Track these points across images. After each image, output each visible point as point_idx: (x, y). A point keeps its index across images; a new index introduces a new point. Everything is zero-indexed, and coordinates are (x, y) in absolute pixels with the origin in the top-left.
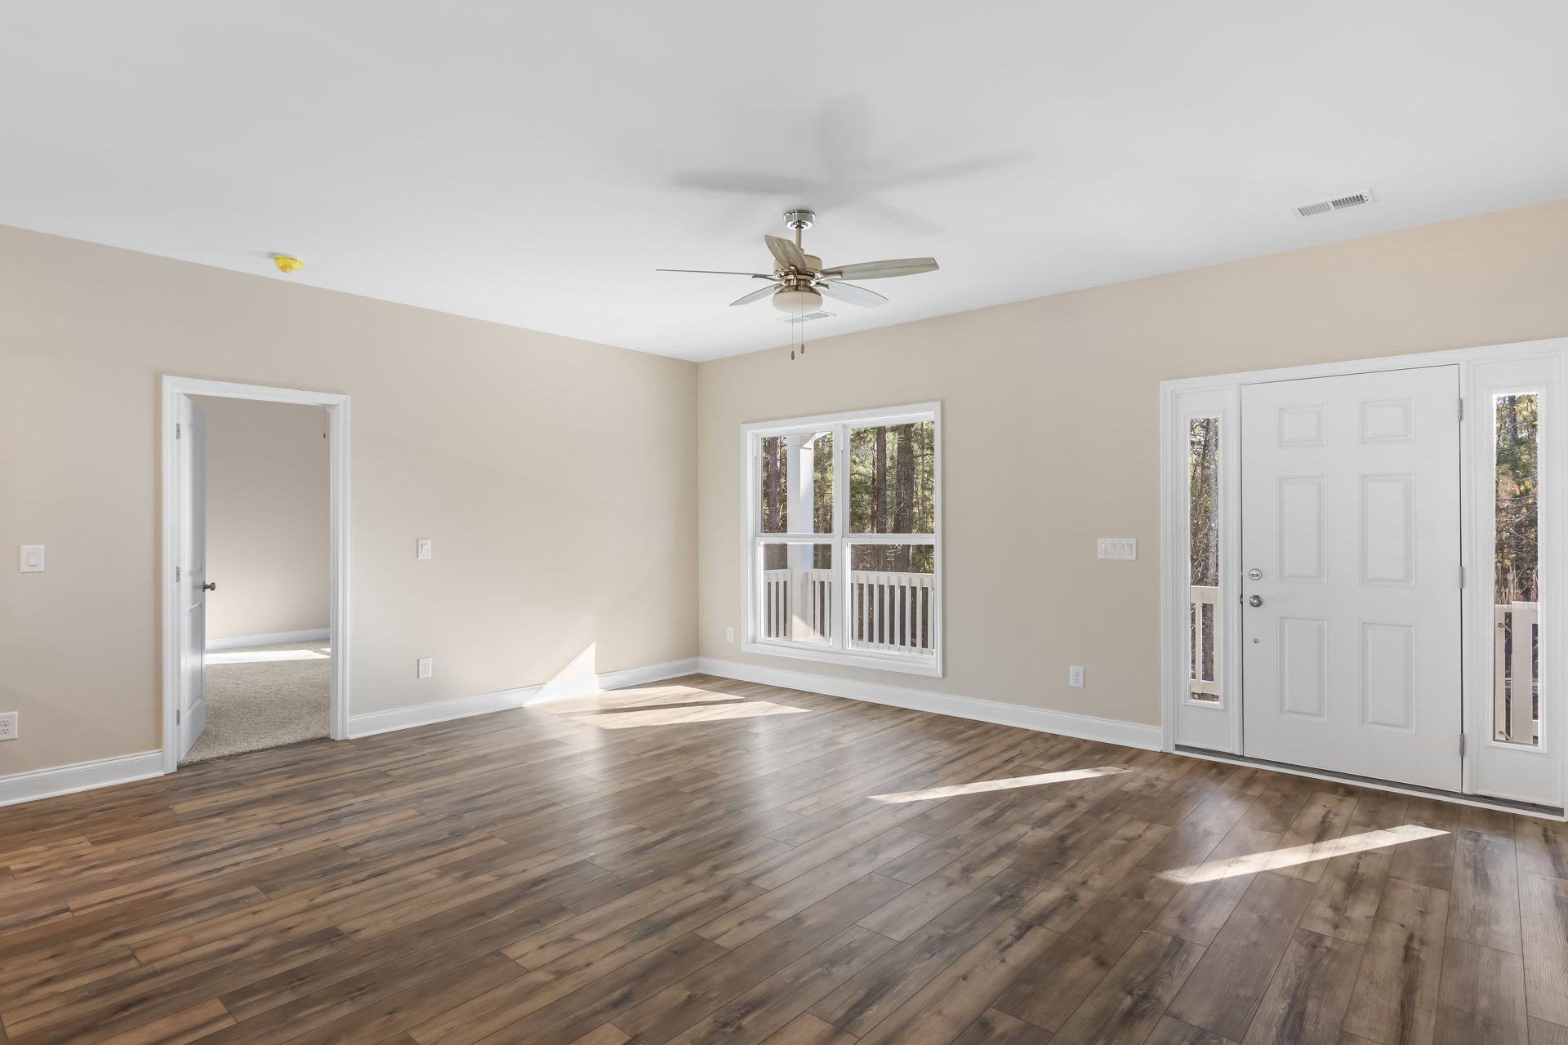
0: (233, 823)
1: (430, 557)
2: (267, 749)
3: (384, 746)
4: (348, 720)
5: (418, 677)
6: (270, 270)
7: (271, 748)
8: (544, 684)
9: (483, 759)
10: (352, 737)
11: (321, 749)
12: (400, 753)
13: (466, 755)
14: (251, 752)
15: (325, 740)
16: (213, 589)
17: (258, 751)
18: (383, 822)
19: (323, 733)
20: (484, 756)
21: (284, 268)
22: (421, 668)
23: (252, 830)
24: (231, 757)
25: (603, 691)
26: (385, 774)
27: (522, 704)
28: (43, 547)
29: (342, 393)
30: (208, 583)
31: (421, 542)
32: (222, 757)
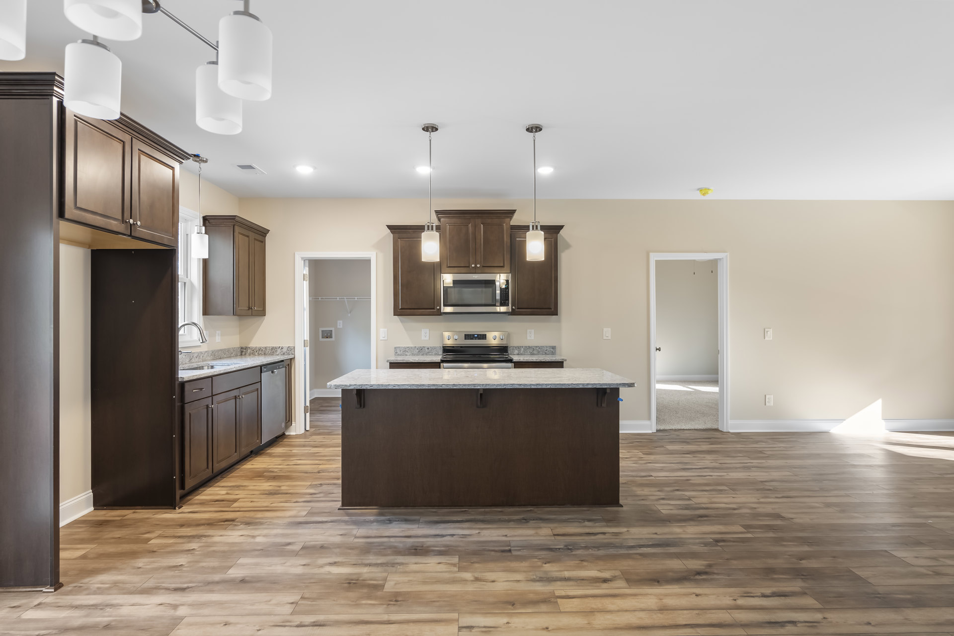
0: (695, 459)
1: (771, 339)
2: (690, 430)
3: (751, 438)
4: (729, 422)
5: (765, 405)
6: (698, 196)
7: (692, 430)
8: (844, 420)
9: (818, 456)
10: (731, 431)
11: (717, 434)
12: (764, 444)
13: (806, 452)
14: (684, 430)
15: (717, 430)
16: (660, 351)
17: (687, 430)
18: (775, 475)
19: (715, 427)
20: (819, 455)
21: (704, 194)
22: (767, 400)
23: (707, 463)
24: (675, 430)
25: (888, 431)
26: (761, 452)
27: (830, 430)
28: (610, 329)
29: (724, 252)
30: (658, 348)
31: (766, 330)
32: (672, 430)
